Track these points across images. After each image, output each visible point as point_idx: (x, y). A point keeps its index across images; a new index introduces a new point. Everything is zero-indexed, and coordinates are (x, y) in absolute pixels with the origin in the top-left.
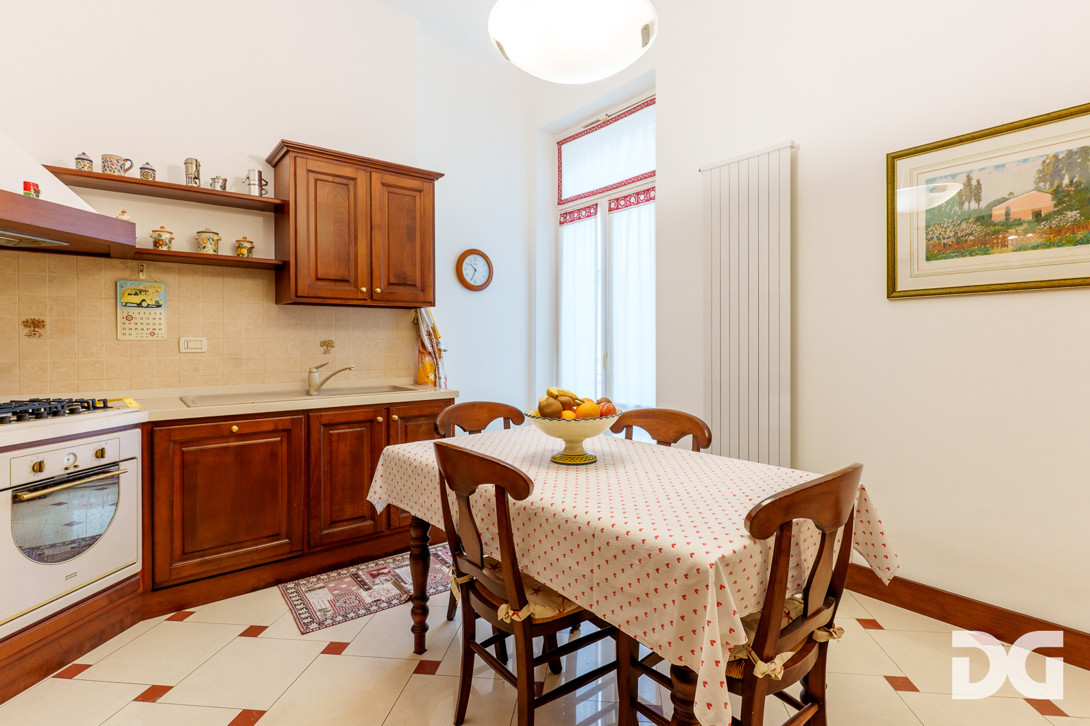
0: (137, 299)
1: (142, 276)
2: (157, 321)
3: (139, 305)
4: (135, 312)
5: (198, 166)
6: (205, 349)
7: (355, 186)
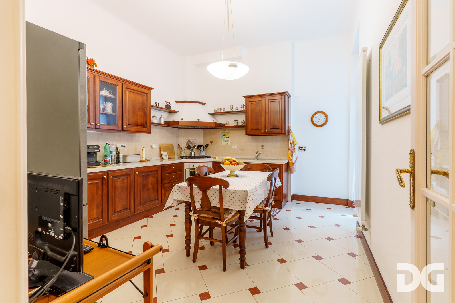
0: (225, 137)
1: (226, 132)
2: (228, 141)
3: (225, 138)
4: (225, 139)
5: (232, 106)
6: (236, 147)
7: (261, 102)
